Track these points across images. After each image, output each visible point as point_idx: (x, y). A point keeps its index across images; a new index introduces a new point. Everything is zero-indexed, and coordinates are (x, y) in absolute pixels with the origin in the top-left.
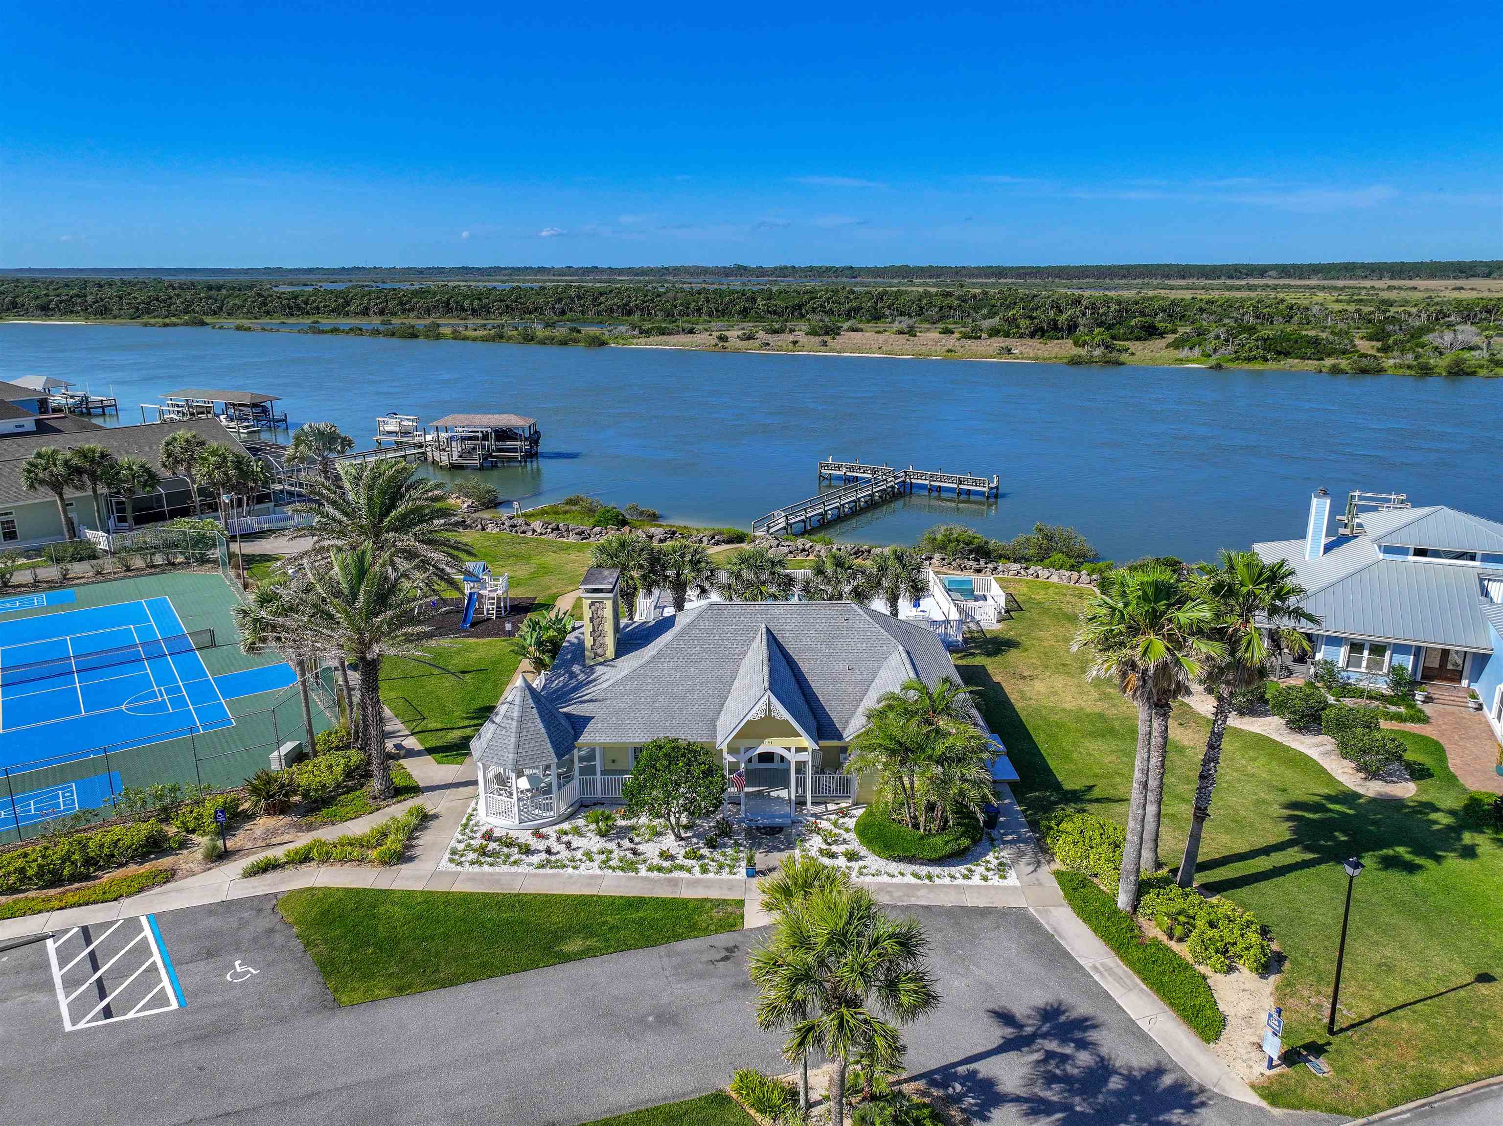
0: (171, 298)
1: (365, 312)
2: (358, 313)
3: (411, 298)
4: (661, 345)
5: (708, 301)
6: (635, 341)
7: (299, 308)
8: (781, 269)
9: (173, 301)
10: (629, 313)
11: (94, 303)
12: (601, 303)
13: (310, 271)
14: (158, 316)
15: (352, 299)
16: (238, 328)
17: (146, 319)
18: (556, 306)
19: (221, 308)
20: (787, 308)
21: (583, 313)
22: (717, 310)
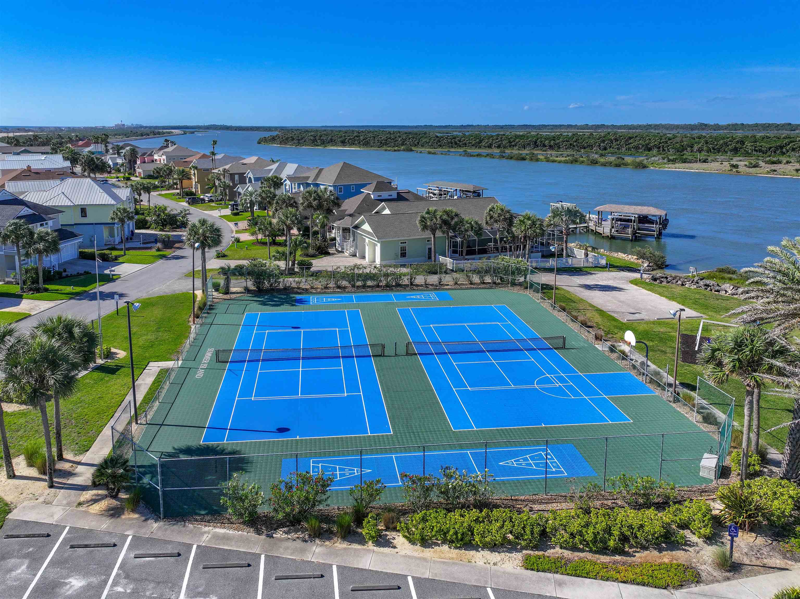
0: (396, 138)
1: (490, 146)
2: (486, 147)
3: (515, 140)
4: (687, 169)
5: (707, 143)
6: (666, 166)
7: (456, 143)
8: (733, 125)
9: (397, 139)
10: (650, 150)
11: (364, 140)
12: (631, 143)
13: (446, 127)
14: (390, 147)
15: (483, 140)
16: (430, 153)
17: (385, 148)
18: (602, 145)
19: (418, 143)
20: (771, 148)
21: (618, 149)
22: (713, 149)
